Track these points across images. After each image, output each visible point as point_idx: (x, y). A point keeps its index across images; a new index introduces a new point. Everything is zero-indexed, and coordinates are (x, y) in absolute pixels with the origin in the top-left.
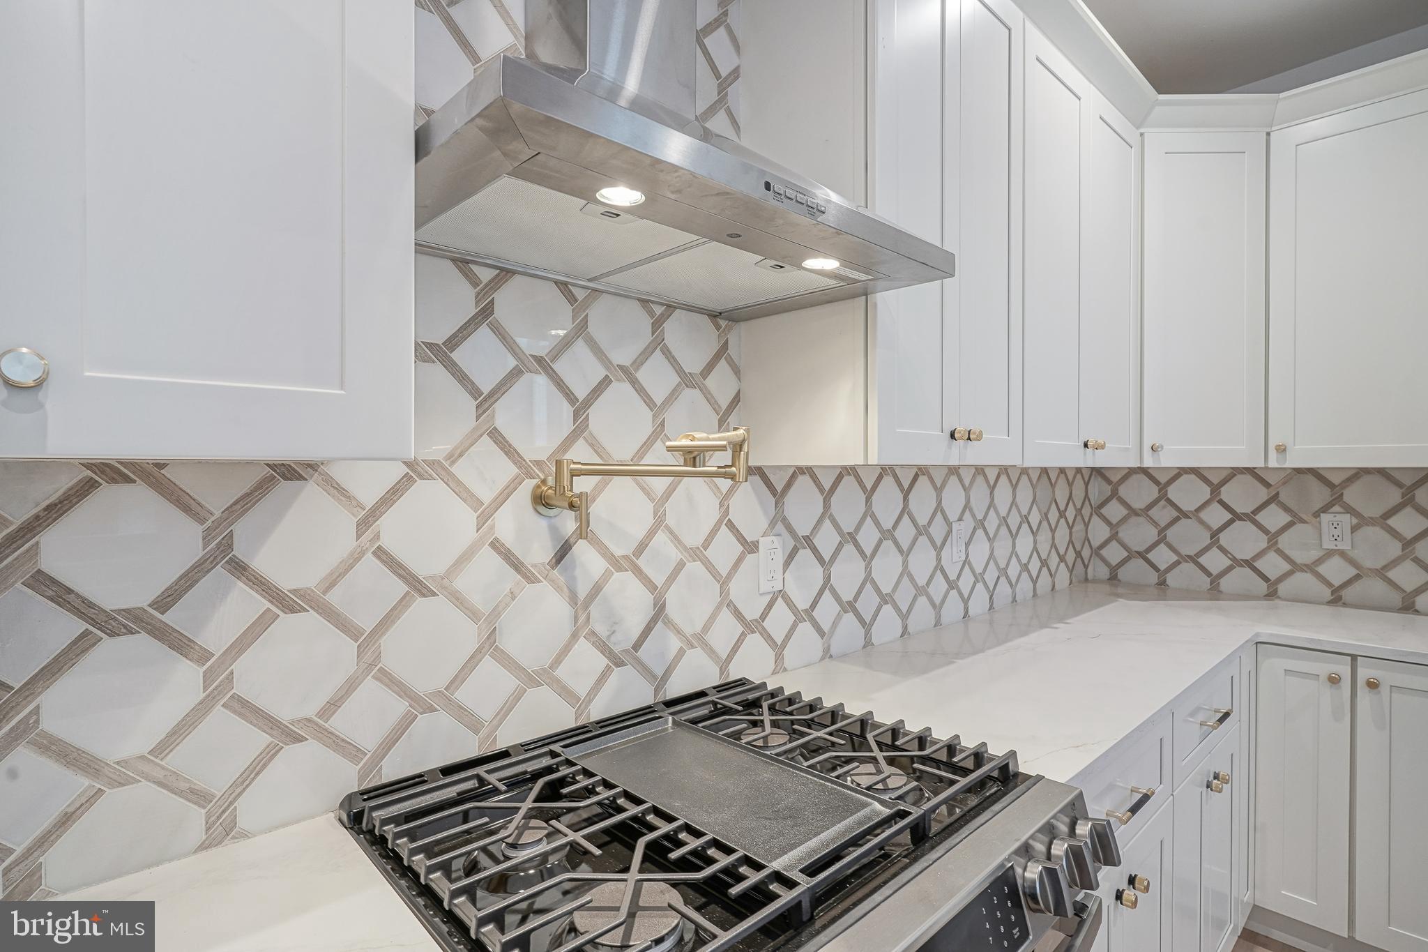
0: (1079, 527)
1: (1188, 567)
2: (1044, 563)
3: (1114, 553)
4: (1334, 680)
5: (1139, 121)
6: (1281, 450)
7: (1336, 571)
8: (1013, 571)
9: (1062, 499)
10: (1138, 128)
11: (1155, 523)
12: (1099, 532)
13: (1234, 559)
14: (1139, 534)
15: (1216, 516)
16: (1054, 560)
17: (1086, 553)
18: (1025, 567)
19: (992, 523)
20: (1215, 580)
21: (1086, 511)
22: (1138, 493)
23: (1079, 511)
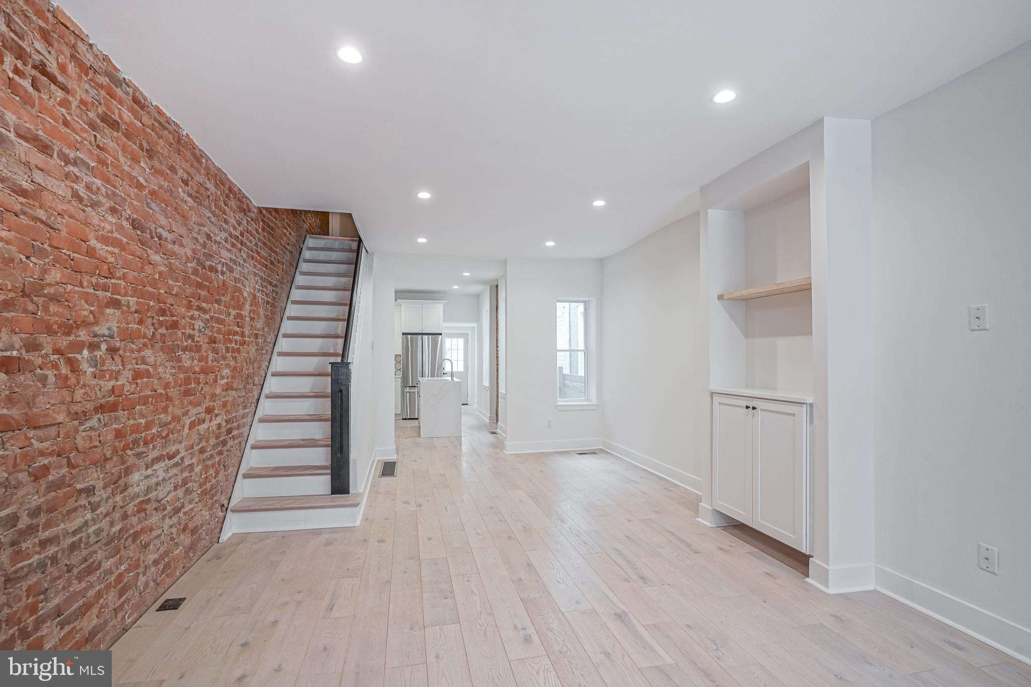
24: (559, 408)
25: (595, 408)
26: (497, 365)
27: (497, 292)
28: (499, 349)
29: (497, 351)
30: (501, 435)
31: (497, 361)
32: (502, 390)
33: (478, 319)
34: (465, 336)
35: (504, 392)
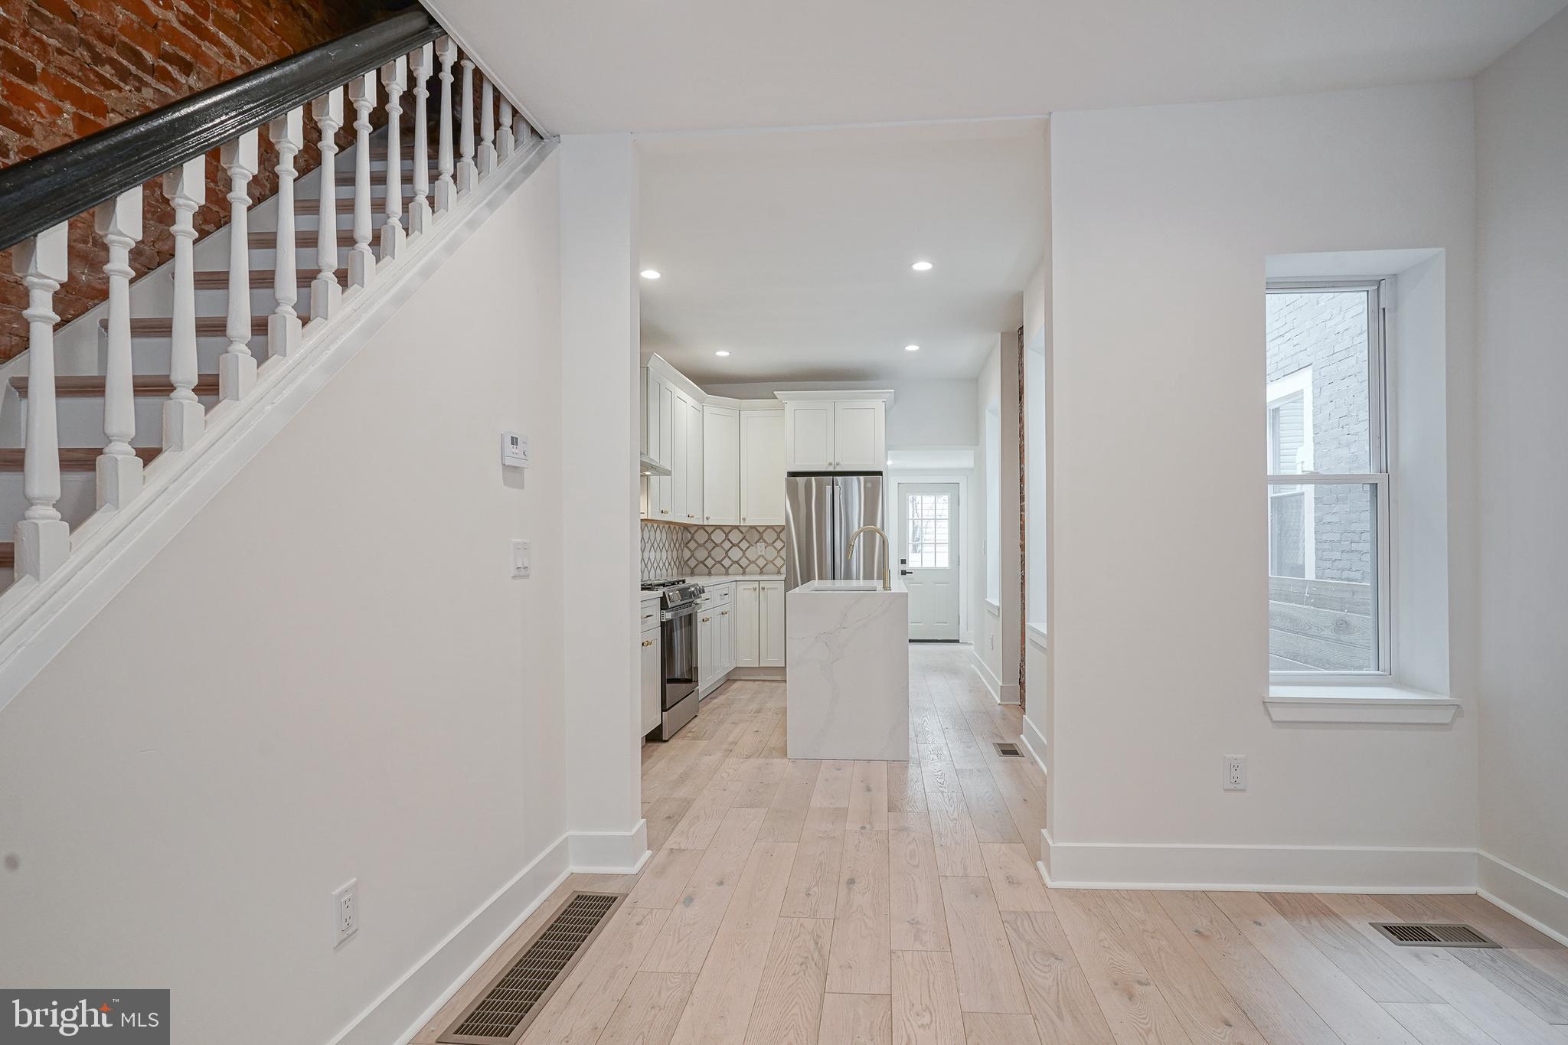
0: (680, 551)
1: (718, 565)
2: (670, 564)
3: (692, 563)
4: (755, 589)
5: (701, 401)
6: (744, 519)
7: (761, 562)
8: (661, 565)
9: (675, 538)
10: (701, 403)
11: (707, 549)
12: (687, 554)
13: (733, 561)
14: (701, 554)
15: (727, 545)
16: (673, 563)
17: (682, 563)
18: (664, 564)
19: (655, 545)
20: (727, 569)
21: (682, 545)
22: (701, 537)
23: (680, 545)
24: (1278, 714)
25: (1445, 717)
26: (1023, 547)
27: (1022, 347)
28: (1026, 502)
29: (1022, 509)
30: (1034, 762)
31: (1023, 538)
32: (1037, 623)
33: (974, 437)
34: (953, 489)
35: (1044, 629)
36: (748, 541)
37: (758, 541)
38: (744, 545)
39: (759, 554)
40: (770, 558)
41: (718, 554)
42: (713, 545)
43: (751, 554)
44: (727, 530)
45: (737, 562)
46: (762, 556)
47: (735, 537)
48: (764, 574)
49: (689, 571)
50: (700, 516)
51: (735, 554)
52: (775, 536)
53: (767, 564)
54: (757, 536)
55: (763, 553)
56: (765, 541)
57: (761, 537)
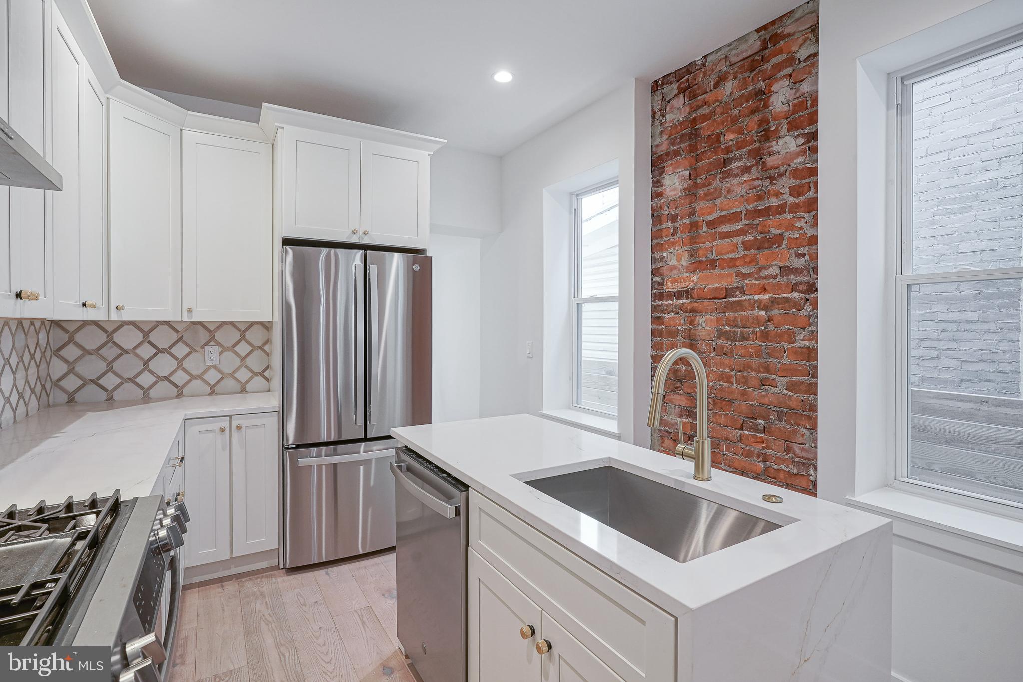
0: (44, 366)
1: (128, 386)
2: (21, 396)
3: (71, 383)
4: (222, 430)
6: (190, 311)
7: (212, 376)
9: (32, 345)
11: (104, 359)
12: (59, 369)
13: (158, 377)
14: (91, 367)
15: (146, 351)
16: (28, 393)
17: (49, 385)
18: (8, 400)
20: (146, 391)
21: (48, 354)
22: (91, 339)
23: (44, 354)
36: (187, 345)
37: (206, 344)
38: (180, 350)
39: (209, 363)
40: (227, 370)
41: (128, 366)
42: (116, 351)
43: (193, 364)
44: (146, 329)
45: (167, 378)
46: (215, 367)
47: (162, 338)
48: (217, 394)
49: (64, 398)
50: (104, 306)
51: (164, 365)
52: (237, 336)
53: (222, 378)
54: (204, 336)
55: (216, 363)
56: (218, 344)
57: (213, 338)
